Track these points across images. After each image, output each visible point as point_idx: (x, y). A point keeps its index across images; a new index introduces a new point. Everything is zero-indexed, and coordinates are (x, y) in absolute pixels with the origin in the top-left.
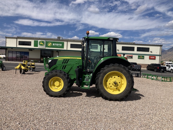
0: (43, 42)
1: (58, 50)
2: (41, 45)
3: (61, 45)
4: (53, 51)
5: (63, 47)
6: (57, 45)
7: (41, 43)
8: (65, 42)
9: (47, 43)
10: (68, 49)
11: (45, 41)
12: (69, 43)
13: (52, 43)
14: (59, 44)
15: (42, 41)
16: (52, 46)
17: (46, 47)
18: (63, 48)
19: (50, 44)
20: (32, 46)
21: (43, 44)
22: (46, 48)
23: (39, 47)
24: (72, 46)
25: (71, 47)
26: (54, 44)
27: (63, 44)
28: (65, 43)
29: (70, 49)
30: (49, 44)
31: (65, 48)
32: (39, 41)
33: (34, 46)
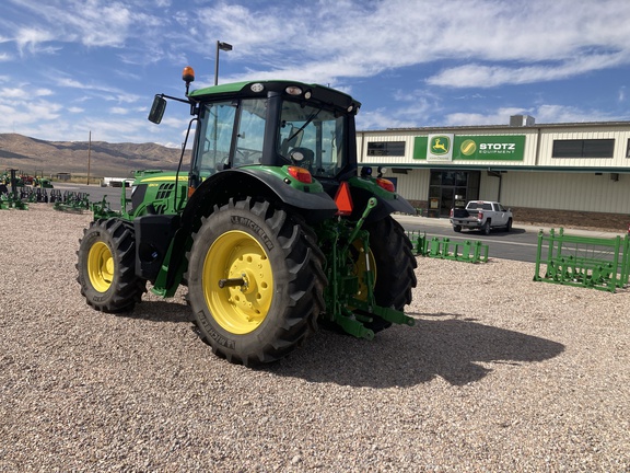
0: (444, 141)
1: (492, 167)
2: (439, 151)
3: (512, 146)
4: (480, 172)
5: (519, 154)
6: (497, 147)
7: (437, 146)
8: (528, 136)
9: (458, 142)
10: (542, 163)
11: (450, 136)
12: (548, 139)
13: (478, 141)
14: (505, 145)
15: (441, 138)
16: (476, 155)
17: (453, 159)
18: (521, 159)
19: (468, 148)
20: (408, 158)
21: (446, 147)
22: (456, 162)
23: (432, 159)
24: (560, 149)
25: (555, 154)
26: (483, 146)
27: (521, 143)
28: (531, 138)
29: (548, 164)
30: (465, 147)
31: (528, 160)
32: (431, 137)
33: (415, 157)
